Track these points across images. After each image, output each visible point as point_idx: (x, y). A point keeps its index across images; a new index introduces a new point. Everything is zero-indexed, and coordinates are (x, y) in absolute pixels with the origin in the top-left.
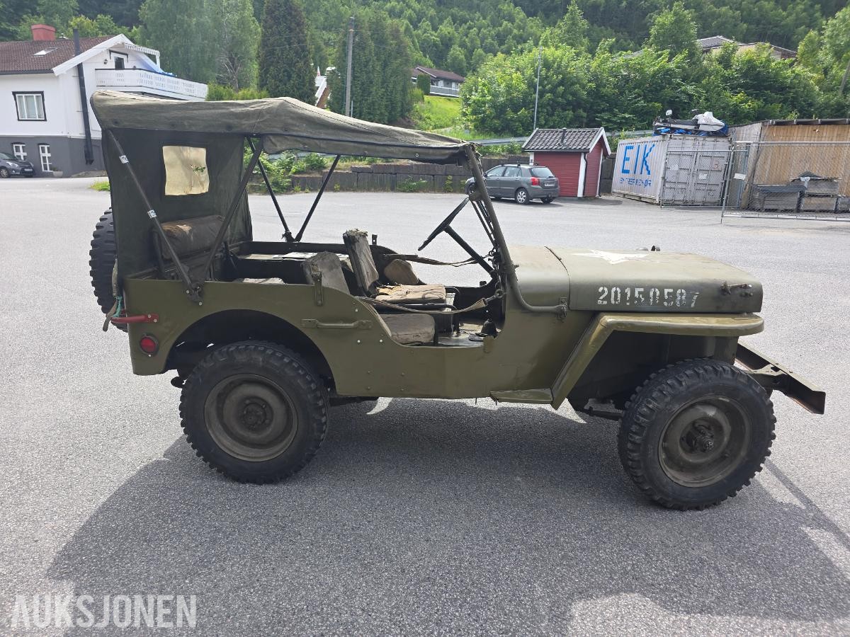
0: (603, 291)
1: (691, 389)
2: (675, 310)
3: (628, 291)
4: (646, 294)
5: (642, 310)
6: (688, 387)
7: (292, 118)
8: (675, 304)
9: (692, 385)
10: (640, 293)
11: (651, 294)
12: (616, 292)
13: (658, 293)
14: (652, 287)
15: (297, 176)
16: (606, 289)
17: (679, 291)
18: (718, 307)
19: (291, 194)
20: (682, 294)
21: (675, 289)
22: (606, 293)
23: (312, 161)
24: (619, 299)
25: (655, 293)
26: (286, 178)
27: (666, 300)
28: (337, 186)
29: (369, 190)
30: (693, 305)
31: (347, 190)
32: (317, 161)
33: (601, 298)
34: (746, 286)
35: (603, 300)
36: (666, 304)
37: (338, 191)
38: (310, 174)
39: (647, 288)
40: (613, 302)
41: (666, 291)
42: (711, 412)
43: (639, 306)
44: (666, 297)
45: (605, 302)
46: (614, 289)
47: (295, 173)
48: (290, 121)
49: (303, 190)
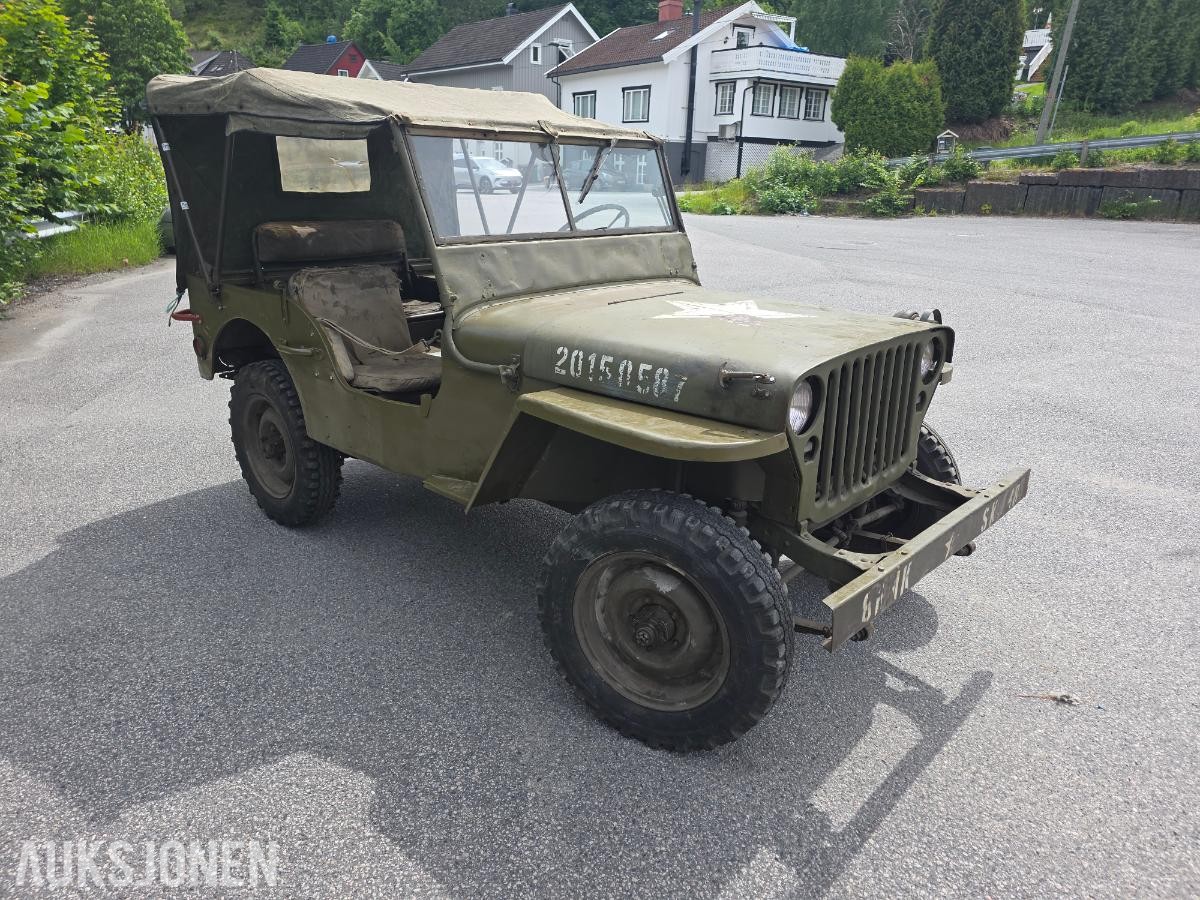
0: (562, 353)
1: (607, 532)
2: (649, 402)
3: (592, 358)
4: (614, 367)
5: (607, 392)
6: (604, 527)
7: (247, 93)
8: (651, 391)
9: (610, 526)
10: (607, 364)
11: (621, 368)
12: (577, 357)
13: (630, 369)
14: (626, 357)
15: (922, 190)
16: (566, 351)
17: (659, 371)
18: (714, 409)
19: (907, 218)
20: (662, 376)
21: (656, 365)
22: (565, 357)
23: (955, 167)
24: (580, 369)
25: (626, 368)
26: (906, 193)
27: (640, 383)
28: (986, 207)
29: (1043, 214)
30: (676, 398)
31: (1003, 214)
32: (964, 166)
33: (559, 363)
34: (763, 379)
35: (560, 367)
36: (639, 389)
37: (988, 215)
38: (947, 186)
39: (620, 356)
40: (572, 373)
41: (643, 367)
42: (665, 586)
43: (603, 386)
44: (641, 378)
45: (563, 372)
46: (576, 352)
47: (922, 186)
48: (244, 97)
49: (927, 212)
